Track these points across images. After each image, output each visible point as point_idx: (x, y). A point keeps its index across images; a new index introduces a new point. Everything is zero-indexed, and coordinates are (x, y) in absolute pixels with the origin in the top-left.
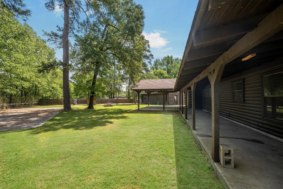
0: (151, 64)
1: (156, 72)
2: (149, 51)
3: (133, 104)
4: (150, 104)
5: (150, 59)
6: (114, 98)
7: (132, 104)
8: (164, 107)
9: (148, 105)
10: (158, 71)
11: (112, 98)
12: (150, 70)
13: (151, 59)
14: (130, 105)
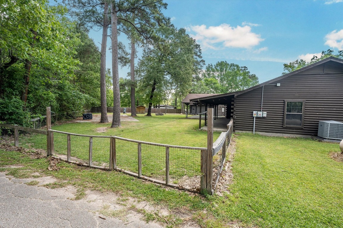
5: (201, 66)
9: (195, 115)
11: (158, 108)
13: (203, 65)
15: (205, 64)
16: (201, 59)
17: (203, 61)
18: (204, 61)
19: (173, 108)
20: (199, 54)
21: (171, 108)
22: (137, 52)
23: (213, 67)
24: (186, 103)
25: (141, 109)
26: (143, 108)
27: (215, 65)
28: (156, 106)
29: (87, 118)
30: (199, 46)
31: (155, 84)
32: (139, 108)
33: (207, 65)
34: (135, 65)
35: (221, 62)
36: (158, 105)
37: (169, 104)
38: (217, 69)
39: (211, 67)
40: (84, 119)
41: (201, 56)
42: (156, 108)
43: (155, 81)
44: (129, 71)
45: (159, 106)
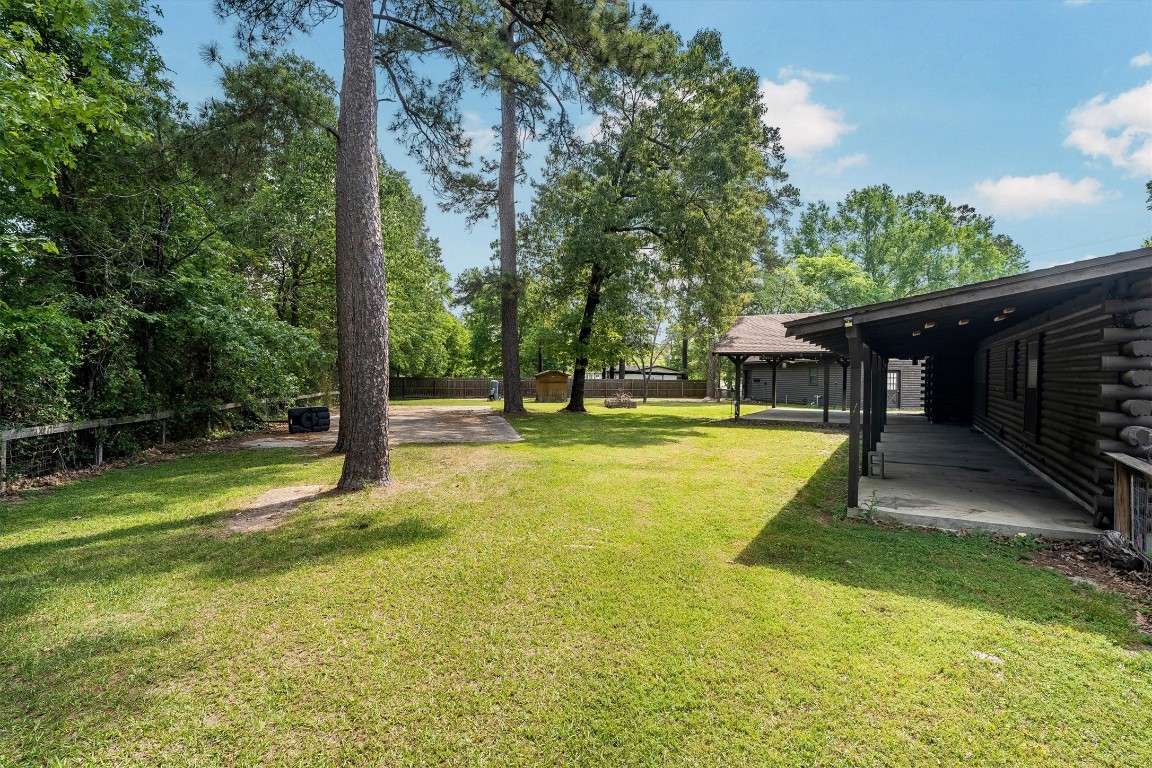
0: (787, 230)
1: (812, 265)
2: (779, 175)
3: (706, 403)
4: (781, 402)
5: (784, 211)
6: (622, 377)
7: (701, 400)
8: (826, 415)
9: (770, 407)
10: (819, 261)
11: (617, 377)
12: (783, 255)
13: (789, 208)
14: (695, 404)
15: (798, 203)
16: (784, 184)
17: (791, 192)
18: (796, 192)
19: (675, 378)
20: (774, 163)
21: (666, 378)
22: (527, 157)
23: (833, 212)
24: (734, 354)
25: (551, 385)
26: (559, 378)
27: (839, 205)
28: (612, 369)
29: (308, 424)
30: (776, 132)
31: (596, 279)
32: (544, 378)
33: (805, 209)
34: (518, 209)
35: (866, 192)
36: (617, 368)
37: (657, 363)
38: (848, 219)
39: (820, 213)
40: (292, 431)
41: (782, 170)
42: (612, 377)
43: (597, 268)
44: (496, 235)
45: (622, 372)
